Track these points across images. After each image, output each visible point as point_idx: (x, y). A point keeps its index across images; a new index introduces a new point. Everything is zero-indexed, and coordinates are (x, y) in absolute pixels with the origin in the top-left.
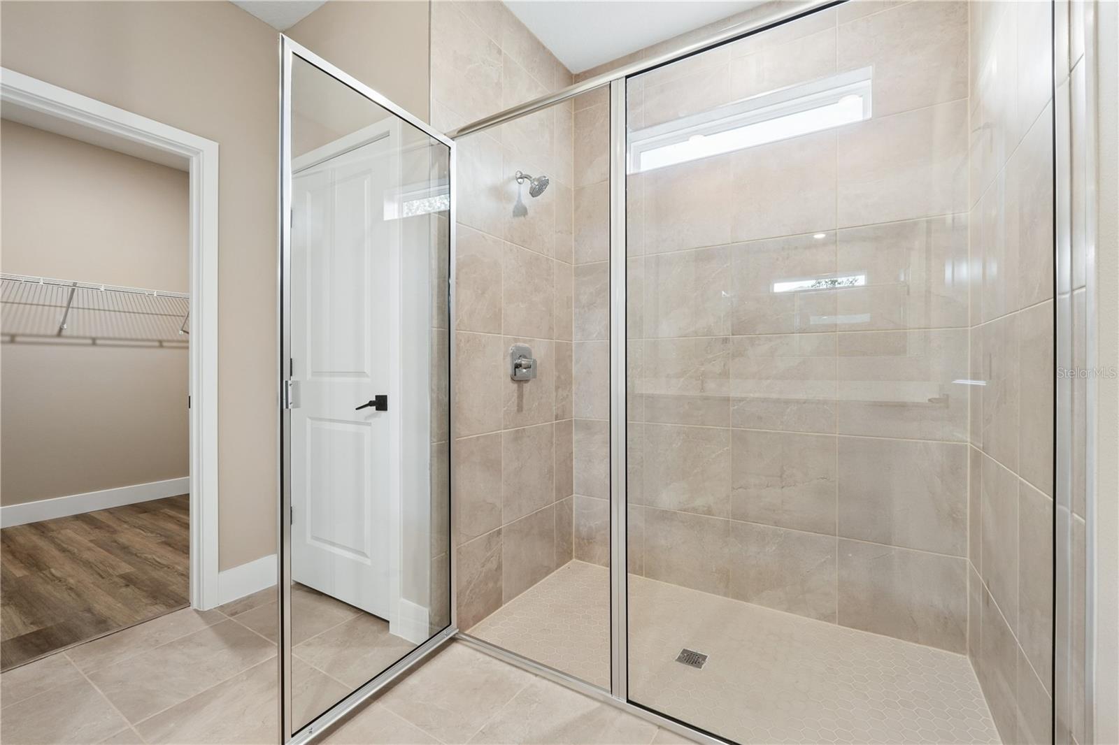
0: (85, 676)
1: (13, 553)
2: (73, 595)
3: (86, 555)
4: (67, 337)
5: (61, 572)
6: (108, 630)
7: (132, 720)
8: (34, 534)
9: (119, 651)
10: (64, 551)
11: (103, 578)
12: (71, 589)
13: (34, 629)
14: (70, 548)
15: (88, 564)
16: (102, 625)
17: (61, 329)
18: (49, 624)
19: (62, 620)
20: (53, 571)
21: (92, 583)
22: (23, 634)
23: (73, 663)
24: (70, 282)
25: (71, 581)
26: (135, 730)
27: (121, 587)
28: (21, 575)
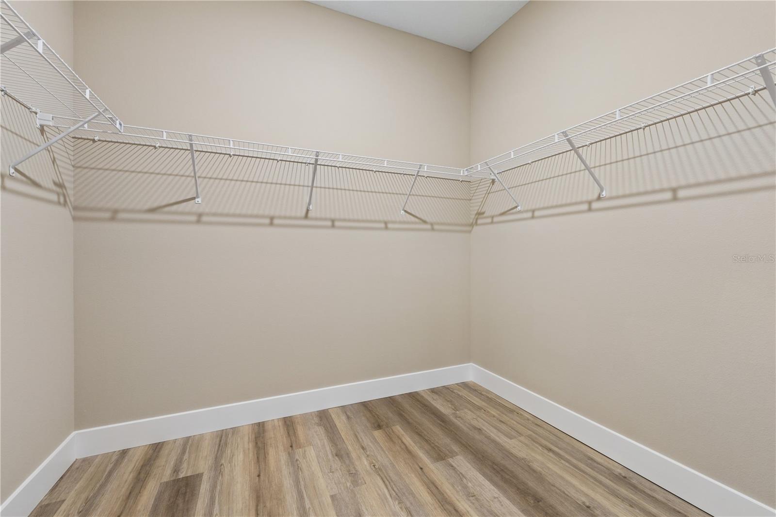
4: (312, 219)
17: (308, 211)
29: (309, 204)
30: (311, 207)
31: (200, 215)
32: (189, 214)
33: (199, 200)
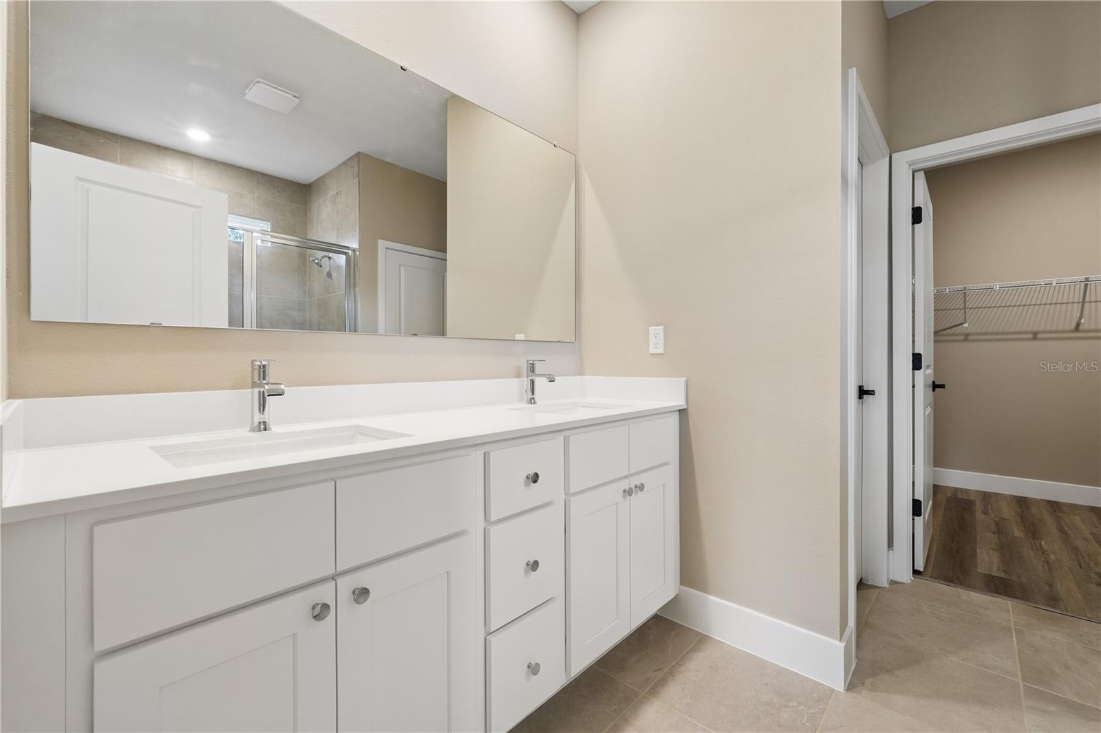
0: (1013, 627)
1: (1022, 518)
2: (1046, 568)
3: (1079, 543)
4: (1084, 331)
5: (1049, 546)
6: (1054, 607)
7: (1024, 679)
8: (1047, 510)
9: (1051, 628)
10: (1062, 532)
11: (1081, 568)
12: (1048, 563)
13: (1003, 575)
14: (1069, 531)
15: (1075, 551)
16: (1054, 601)
17: (1078, 324)
18: (1015, 578)
19: (1025, 581)
20: (1043, 543)
21: (1068, 567)
22: (993, 574)
23: (1011, 613)
24: (1083, 278)
25: (1052, 557)
26: (1021, 686)
27: (1092, 583)
28: (1018, 535)
29: (1081, 317)
30: (1083, 321)
31: (967, 335)
32: (958, 335)
33: (966, 325)
